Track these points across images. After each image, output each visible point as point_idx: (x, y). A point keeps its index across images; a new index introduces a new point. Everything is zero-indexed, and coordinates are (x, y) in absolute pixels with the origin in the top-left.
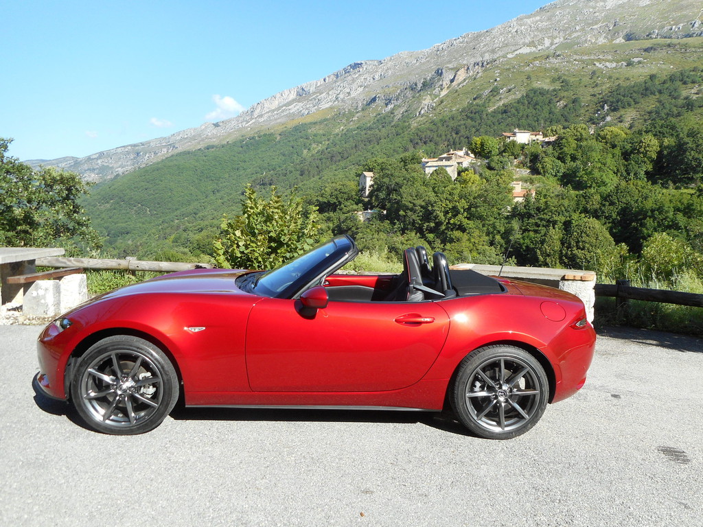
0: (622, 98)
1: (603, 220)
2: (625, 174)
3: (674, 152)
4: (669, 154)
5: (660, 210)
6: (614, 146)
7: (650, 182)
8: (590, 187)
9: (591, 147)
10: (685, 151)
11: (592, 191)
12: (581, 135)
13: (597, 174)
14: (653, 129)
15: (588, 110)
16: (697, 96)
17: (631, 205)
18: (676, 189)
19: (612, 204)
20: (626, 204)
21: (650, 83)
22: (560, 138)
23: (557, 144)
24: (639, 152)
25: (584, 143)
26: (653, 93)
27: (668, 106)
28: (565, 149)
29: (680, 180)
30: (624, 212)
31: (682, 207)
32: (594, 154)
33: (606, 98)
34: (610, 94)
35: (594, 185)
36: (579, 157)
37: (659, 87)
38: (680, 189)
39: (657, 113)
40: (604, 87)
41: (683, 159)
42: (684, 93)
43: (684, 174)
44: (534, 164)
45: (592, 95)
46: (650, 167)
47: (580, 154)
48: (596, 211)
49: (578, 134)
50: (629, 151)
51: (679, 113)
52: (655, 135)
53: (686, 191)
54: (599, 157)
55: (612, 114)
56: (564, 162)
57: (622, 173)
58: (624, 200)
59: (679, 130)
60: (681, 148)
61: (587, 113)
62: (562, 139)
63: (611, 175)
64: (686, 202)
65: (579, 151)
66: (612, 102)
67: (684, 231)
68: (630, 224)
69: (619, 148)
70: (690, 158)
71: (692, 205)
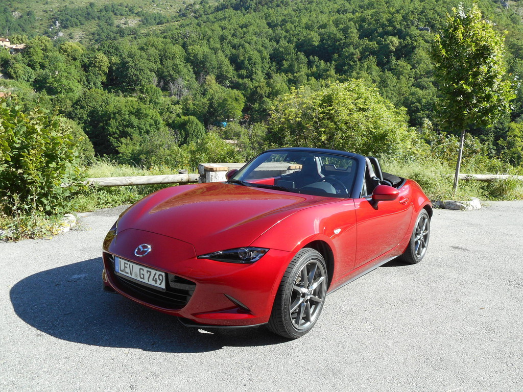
0: (70, 18)
1: (78, 121)
2: (86, 83)
3: (120, 68)
4: (117, 69)
5: (119, 112)
6: (75, 59)
7: (107, 91)
8: (61, 92)
9: (56, 58)
10: (128, 68)
11: (62, 96)
12: (46, 46)
13: (65, 82)
14: (102, 48)
15: (42, 24)
16: (125, 26)
17: (97, 109)
18: (124, 97)
19: (82, 107)
20: (94, 108)
21: (90, 10)
22: (28, 47)
23: (26, 52)
24: (95, 66)
25: (50, 54)
26: (93, 18)
27: (106, 31)
28: (34, 57)
29: (126, 90)
30: (92, 114)
31: (133, 111)
32: (60, 64)
33: (57, 16)
34: (59, 13)
35: (63, 91)
36: (47, 65)
37: (98, 14)
38: (127, 97)
39: (98, 35)
40: (53, 6)
41: (127, 74)
42: (116, 22)
43: (129, 86)
44: (5, 69)
45: (44, 11)
46: (104, 79)
47: (47, 63)
48: (70, 113)
49: (43, 45)
50: (87, 64)
51: (115, 37)
52: (105, 53)
53: (131, 98)
54: (65, 68)
55: (63, 30)
56: (34, 69)
57: (84, 82)
58: (91, 105)
59: (121, 51)
60: (124, 64)
61: (41, 27)
62: (30, 48)
63: (76, 84)
64: (136, 107)
65: (47, 60)
66: (62, 20)
67: (137, 129)
68: (98, 124)
69: (79, 61)
70: (132, 73)
71: (140, 109)
